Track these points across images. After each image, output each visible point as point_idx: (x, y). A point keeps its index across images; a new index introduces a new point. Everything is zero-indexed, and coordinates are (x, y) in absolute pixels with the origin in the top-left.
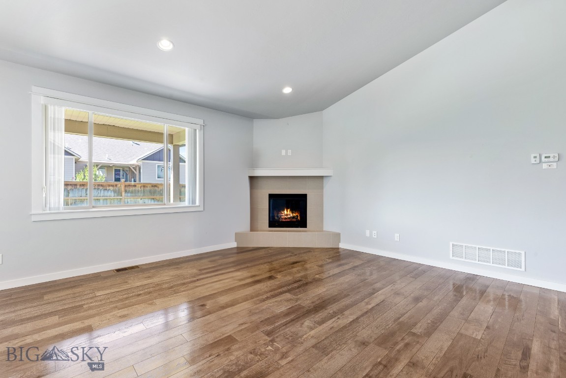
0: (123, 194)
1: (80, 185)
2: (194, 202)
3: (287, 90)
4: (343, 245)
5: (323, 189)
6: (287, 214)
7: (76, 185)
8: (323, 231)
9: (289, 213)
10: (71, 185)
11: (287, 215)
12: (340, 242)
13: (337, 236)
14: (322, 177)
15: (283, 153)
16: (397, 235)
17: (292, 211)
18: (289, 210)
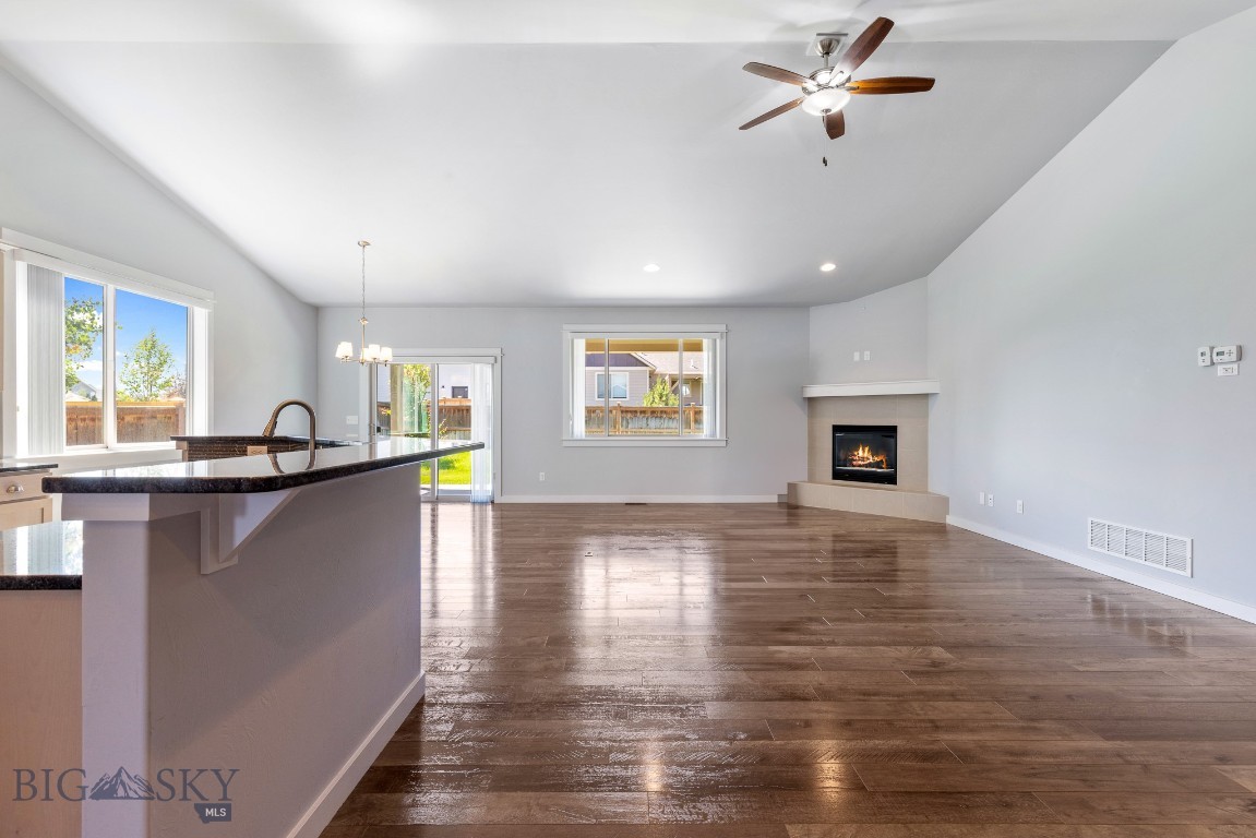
0: (692, 424)
1: (641, 412)
2: (714, 434)
3: (828, 267)
4: (951, 520)
5: (927, 416)
6: (863, 456)
7: (636, 412)
8: (926, 492)
9: (866, 455)
10: (631, 412)
11: (863, 459)
12: (947, 512)
13: (944, 502)
14: (926, 396)
15: (857, 357)
16: (1020, 502)
17: (874, 452)
18: (867, 449)
